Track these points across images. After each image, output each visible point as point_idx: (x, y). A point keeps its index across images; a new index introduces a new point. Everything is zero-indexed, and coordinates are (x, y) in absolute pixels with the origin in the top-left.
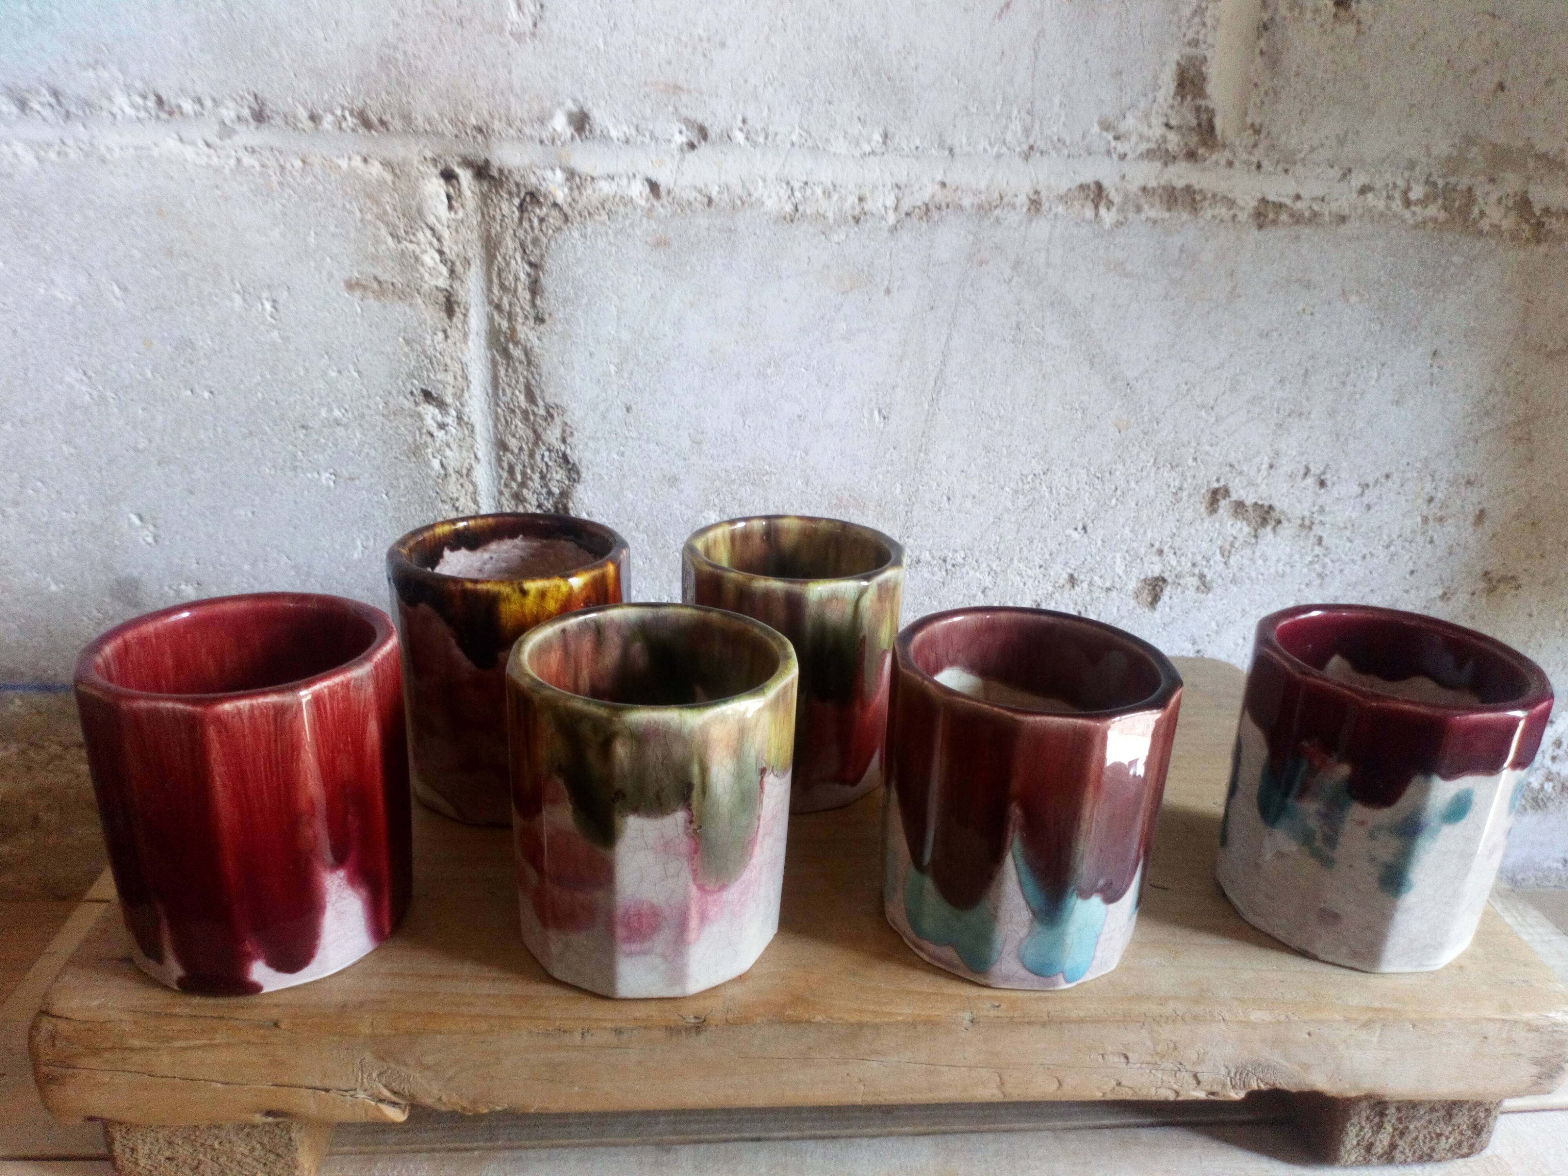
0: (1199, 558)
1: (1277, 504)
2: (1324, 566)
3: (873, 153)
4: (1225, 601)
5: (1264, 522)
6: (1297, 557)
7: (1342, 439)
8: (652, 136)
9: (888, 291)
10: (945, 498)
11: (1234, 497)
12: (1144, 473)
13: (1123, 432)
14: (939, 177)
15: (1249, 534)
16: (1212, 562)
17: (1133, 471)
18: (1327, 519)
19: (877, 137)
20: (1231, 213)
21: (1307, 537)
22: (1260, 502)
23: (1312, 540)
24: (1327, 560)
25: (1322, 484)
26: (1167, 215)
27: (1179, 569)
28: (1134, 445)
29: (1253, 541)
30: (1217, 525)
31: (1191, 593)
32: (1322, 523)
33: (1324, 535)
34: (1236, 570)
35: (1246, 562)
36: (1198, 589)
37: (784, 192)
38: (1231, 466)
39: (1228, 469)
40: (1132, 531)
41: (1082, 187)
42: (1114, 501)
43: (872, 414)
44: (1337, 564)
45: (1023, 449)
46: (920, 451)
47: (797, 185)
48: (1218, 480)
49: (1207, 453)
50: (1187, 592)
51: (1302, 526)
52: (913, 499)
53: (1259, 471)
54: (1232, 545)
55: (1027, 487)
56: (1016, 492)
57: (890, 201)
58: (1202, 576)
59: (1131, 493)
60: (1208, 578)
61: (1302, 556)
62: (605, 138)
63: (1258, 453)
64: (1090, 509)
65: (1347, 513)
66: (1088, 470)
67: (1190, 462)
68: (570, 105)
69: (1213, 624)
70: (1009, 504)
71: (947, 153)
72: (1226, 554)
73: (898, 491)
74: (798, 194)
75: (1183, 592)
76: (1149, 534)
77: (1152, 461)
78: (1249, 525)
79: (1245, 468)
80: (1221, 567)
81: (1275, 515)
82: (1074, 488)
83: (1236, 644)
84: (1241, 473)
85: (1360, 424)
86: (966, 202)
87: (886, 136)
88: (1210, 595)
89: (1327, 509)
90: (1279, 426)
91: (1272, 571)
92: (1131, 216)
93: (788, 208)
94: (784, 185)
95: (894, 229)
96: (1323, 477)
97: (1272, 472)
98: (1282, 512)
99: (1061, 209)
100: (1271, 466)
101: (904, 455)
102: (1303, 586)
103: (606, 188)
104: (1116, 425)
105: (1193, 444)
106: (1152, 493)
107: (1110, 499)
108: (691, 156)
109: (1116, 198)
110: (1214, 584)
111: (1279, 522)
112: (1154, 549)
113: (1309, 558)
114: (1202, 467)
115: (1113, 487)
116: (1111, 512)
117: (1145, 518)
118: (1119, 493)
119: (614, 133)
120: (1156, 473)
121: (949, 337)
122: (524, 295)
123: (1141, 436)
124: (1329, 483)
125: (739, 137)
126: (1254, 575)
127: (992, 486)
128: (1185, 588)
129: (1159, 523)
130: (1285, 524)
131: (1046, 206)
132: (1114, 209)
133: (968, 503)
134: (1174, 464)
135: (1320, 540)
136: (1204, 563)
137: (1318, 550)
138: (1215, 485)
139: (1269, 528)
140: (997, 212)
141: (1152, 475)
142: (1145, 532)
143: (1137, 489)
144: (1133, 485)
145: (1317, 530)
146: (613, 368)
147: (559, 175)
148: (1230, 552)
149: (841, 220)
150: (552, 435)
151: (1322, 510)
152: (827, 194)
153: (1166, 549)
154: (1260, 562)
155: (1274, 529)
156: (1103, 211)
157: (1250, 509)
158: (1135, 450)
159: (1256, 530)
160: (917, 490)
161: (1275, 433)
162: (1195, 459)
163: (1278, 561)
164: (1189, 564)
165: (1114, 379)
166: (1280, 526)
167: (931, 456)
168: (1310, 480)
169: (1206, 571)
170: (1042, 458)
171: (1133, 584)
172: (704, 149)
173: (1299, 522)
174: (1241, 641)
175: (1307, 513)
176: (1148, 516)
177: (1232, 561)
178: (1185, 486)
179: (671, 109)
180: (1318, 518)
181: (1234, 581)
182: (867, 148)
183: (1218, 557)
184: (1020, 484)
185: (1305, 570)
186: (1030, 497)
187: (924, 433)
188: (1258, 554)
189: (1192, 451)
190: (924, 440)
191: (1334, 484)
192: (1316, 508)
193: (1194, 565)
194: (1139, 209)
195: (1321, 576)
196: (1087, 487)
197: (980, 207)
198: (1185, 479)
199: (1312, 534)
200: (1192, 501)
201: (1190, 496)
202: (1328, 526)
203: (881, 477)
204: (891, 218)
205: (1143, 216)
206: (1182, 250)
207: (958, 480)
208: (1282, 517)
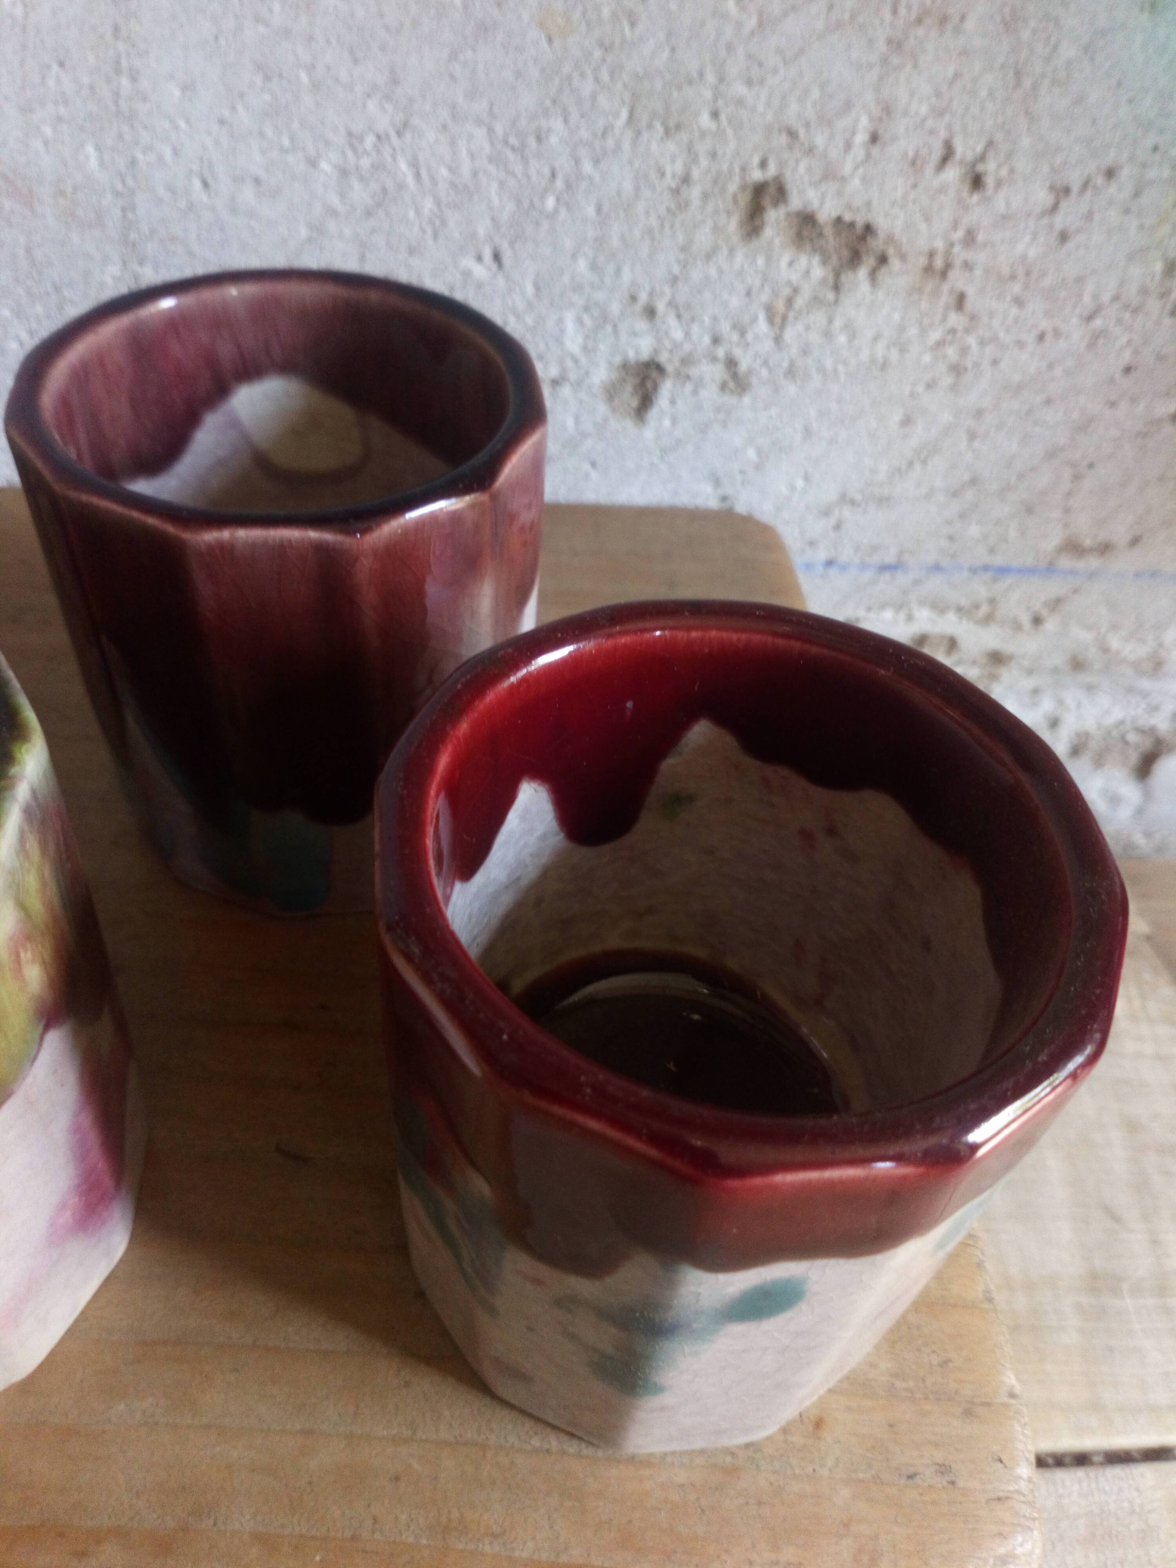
0: (725, 327)
1: (882, 224)
2: (964, 351)
4: (774, 411)
5: (855, 258)
6: (913, 332)
7: (1027, 83)
10: (197, 184)
11: (795, 202)
12: (610, 143)
13: (556, 43)
15: (823, 281)
16: (750, 337)
17: (586, 135)
18: (980, 257)
21: (935, 293)
22: (847, 217)
23: (946, 297)
24: (972, 341)
25: (977, 182)
27: (687, 347)
28: (583, 75)
29: (831, 296)
30: (760, 261)
31: (710, 394)
32: (968, 266)
33: (971, 291)
34: (794, 351)
35: (815, 337)
36: (723, 387)
38: (792, 134)
39: (784, 139)
40: (594, 267)
42: (551, 202)
44: (989, 349)
45: (343, 75)
46: (118, 71)
48: (763, 164)
49: (740, 102)
50: (704, 394)
51: (929, 269)
52: (130, 182)
53: (848, 146)
54: (790, 302)
55: (365, 163)
56: (344, 172)
58: (731, 363)
59: (584, 185)
60: (743, 367)
61: (924, 331)
63: (848, 106)
64: (505, 216)
65: (1020, 248)
66: (491, 131)
67: (705, 120)
69: (751, 453)
70: (334, 200)
72: (778, 320)
73: (93, 163)
75: (695, 392)
76: (626, 276)
77: (624, 115)
78: (824, 262)
79: (820, 140)
80: (768, 345)
81: (877, 244)
82: (466, 170)
83: (793, 488)
84: (810, 151)
85: (1067, 51)
88: (746, 400)
89: (981, 237)
90: (895, 44)
91: (864, 356)
96: (980, 168)
97: (875, 151)
98: (891, 239)
100: (874, 138)
101: (86, 80)
102: (920, 389)
104: (541, 25)
105: (711, 77)
106: (628, 187)
107: (543, 198)
110: (754, 380)
111: (883, 260)
112: (638, 307)
113: (935, 335)
114: (730, 132)
115: (547, 171)
116: (545, 225)
117: (615, 242)
118: (559, 183)
120: (635, 142)
123: (598, 54)
124: (989, 181)
126: (829, 363)
127: (290, 158)
128: (699, 385)
129: (645, 251)
130: (895, 263)
133: (248, 194)
134: (672, 124)
135: (960, 301)
136: (735, 337)
137: (955, 319)
138: (757, 175)
139: (863, 273)
141: (626, 146)
142: (618, 271)
143: (597, 179)
144: (587, 167)
145: (957, 279)
148: (784, 318)
151: (970, 238)
153: (661, 306)
154: (842, 339)
155: (873, 275)
157: (828, 231)
158: (587, 87)
159: (837, 274)
160: (133, 162)
161: (885, 61)
162: (715, 115)
163: (876, 338)
164: (707, 340)
166: (883, 270)
167: (145, 84)
168: (952, 174)
169: (738, 352)
170: (388, 97)
171: (601, 374)
173: (923, 261)
174: (800, 483)
175: (939, 244)
176: (623, 239)
177: (789, 334)
178: (696, 174)
180: (959, 254)
181: (791, 372)
183: (762, 325)
184: (350, 154)
185: (927, 358)
186: (374, 186)
187: (116, 28)
188: (838, 323)
189: (708, 94)
190: (121, 46)
191: (999, 184)
192: (960, 234)
193: (716, 340)
195: (957, 370)
196: (492, 169)
198: (695, 160)
199: (945, 288)
200: (710, 207)
201: (705, 197)
202: (978, 272)
203: (48, 131)
207: (217, 143)
208: (891, 251)
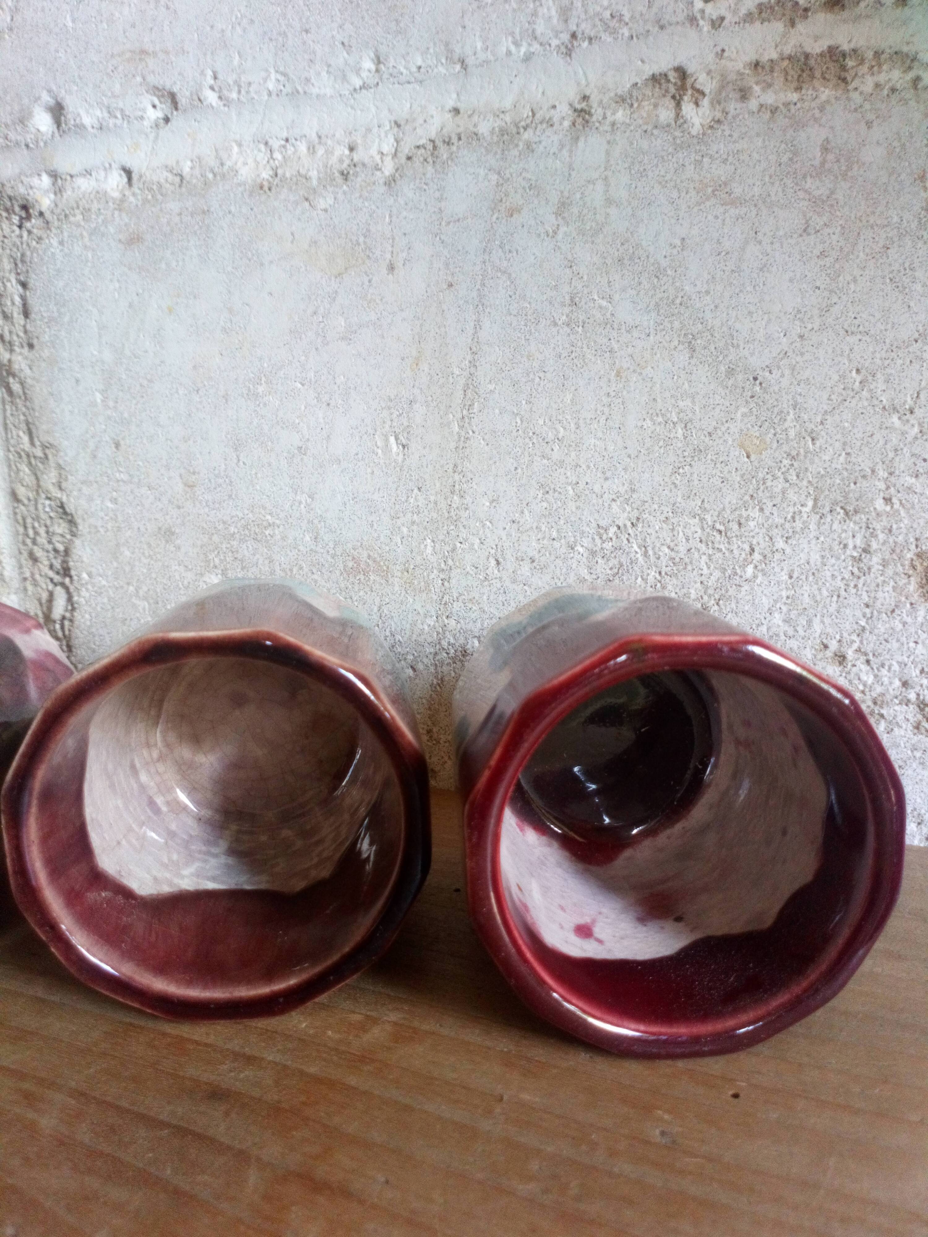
3: (364, 87)
8: (125, 117)
9: (391, 268)
10: (493, 562)
12: (798, 524)
13: (753, 457)
14: (451, 103)
17: (779, 520)
19: (368, 64)
20: (911, 75)
26: (795, 97)
27: (879, 689)
28: (775, 478)
37: (262, 156)
40: (787, 621)
41: (656, 79)
42: (750, 570)
43: (387, 440)
45: (597, 488)
46: (452, 493)
47: (276, 144)
52: (450, 562)
55: (608, 546)
56: (593, 553)
57: (388, 146)
59: (777, 556)
62: (81, 127)
64: (711, 582)
66: (702, 520)
67: (880, 504)
68: (46, 98)
70: (584, 573)
71: (458, 67)
73: (429, 550)
74: (278, 156)
76: (817, 627)
77: (810, 503)
82: (682, 549)
86: (484, 128)
87: (378, 61)
92: (733, 107)
93: (266, 174)
94: (262, 147)
95: (390, 182)
99: (620, 115)
101: (432, 498)
103: (84, 184)
104: (742, 446)
105: (882, 473)
106: (815, 557)
107: (743, 567)
108: (165, 132)
109: (707, 84)
112: (829, 653)
114: (903, 513)
115: (747, 547)
116: (746, 587)
117: (806, 599)
118: (757, 556)
119: (87, 121)
120: (819, 525)
121: (478, 326)
122: (18, 318)
123: (786, 462)
125: (211, 97)
127: (556, 544)
129: (833, 608)
131: (597, 113)
132: (705, 102)
133: (525, 569)
134: (850, 508)
140: (527, 135)
141: (813, 527)
142: (810, 622)
143: (788, 551)
144: (780, 544)
146: (99, 397)
147: (46, 181)
149: (327, 180)
150: (49, 479)
152: (312, 150)
153: (850, 654)
156: (688, 108)
158: (779, 486)
160: (454, 550)
162: (888, 500)
165: (731, 372)
167: (468, 499)
170: (627, 501)
172: (178, 120)
176: (813, 597)
178: (874, 545)
179: (139, 79)
182: (357, 82)
184: (598, 541)
186: (613, 562)
187: (455, 466)
189: (882, 485)
190: (457, 477)
194: (744, 94)
196: (703, 547)
197: (503, 132)
198: (873, 535)
200: (890, 572)
201: (885, 564)
203: (405, 530)
204: (388, 168)
205: (753, 104)
206: (825, 149)
207: (509, 535)
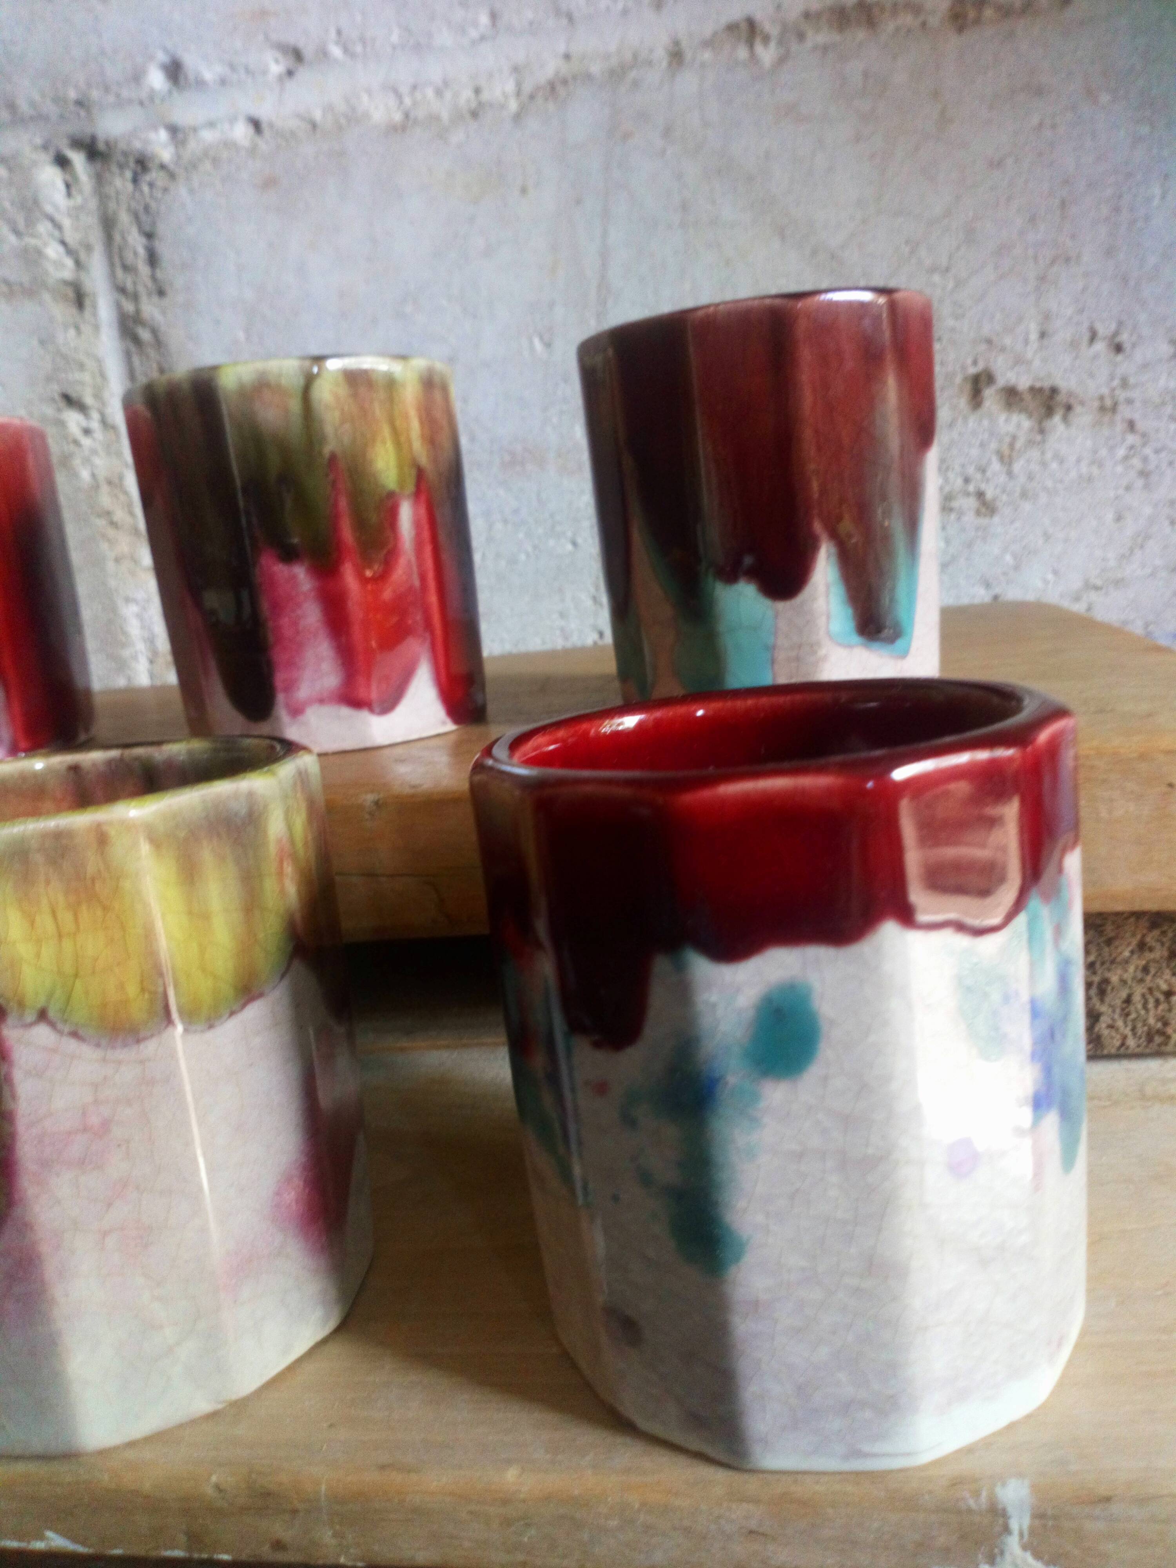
0: (971, 470)
1: (1063, 384)
2: (1145, 459)
4: (1018, 524)
5: (1049, 411)
6: (1103, 452)
7: (1132, 283)
9: (524, 191)
11: (1001, 382)
15: (1031, 430)
16: (989, 474)
18: (1135, 394)
20: (920, 19)
21: (1112, 423)
22: (1038, 385)
23: (1120, 425)
24: (1148, 451)
25: (1119, 348)
26: (839, 38)
29: (1039, 438)
30: (986, 423)
31: (969, 518)
32: (1130, 402)
33: (1136, 416)
34: (1022, 479)
35: (1034, 467)
36: (978, 513)
38: (989, 342)
39: (985, 346)
43: (532, 342)
44: (1163, 455)
48: (975, 363)
50: (965, 519)
51: (1102, 409)
53: (1026, 342)
54: (1012, 446)
57: (510, 89)
58: (980, 495)
60: (989, 495)
61: (1112, 449)
63: (1020, 319)
65: (1162, 382)
69: (1008, 558)
72: (1006, 460)
75: (959, 519)
78: (1030, 416)
79: (1007, 341)
80: (1002, 478)
81: (1061, 398)
83: (1046, 582)
84: (1003, 349)
85: (1152, 260)
88: (996, 519)
89: (1132, 380)
90: (1042, 279)
91: (1073, 474)
92: (795, 47)
93: (399, 116)
96: (1118, 340)
97: (1045, 342)
98: (1070, 394)
100: (1043, 335)
102: (1121, 491)
109: (773, 31)
110: (999, 504)
111: (1069, 408)
113: (1121, 452)
122: (145, 271)
124: (1127, 346)
126: (1049, 484)
128: (961, 514)
130: (1078, 409)
131: (688, 54)
132: (772, 44)
135: (1131, 426)
136: (979, 476)
137: (1131, 439)
138: (972, 370)
139: (1057, 419)
140: (633, 75)
145: (1125, 412)
148: (1010, 456)
149: (458, 120)
151: (1124, 383)
154: (1054, 465)
155: (1065, 419)
156: (759, 48)
157: (1028, 397)
159: (1040, 423)
161: (1037, 288)
163: (1079, 461)
164: (959, 482)
165: (814, 253)
166: (1071, 415)
168: (1100, 346)
169: (983, 486)
173: (1096, 404)
174: (1050, 577)
175: (1105, 391)
177: (1017, 467)
180: (1122, 395)
181: (1024, 495)
183: (996, 466)
185: (1119, 469)
188: (1049, 455)
191: (1134, 346)
192: (1116, 382)
193: (967, 480)
194: (802, 38)
195: (1144, 474)
197: (612, 72)
199: (1118, 418)
202: (1138, 404)
204: (513, 107)
205: (809, 45)
206: (866, 76)
208: (1072, 401)
